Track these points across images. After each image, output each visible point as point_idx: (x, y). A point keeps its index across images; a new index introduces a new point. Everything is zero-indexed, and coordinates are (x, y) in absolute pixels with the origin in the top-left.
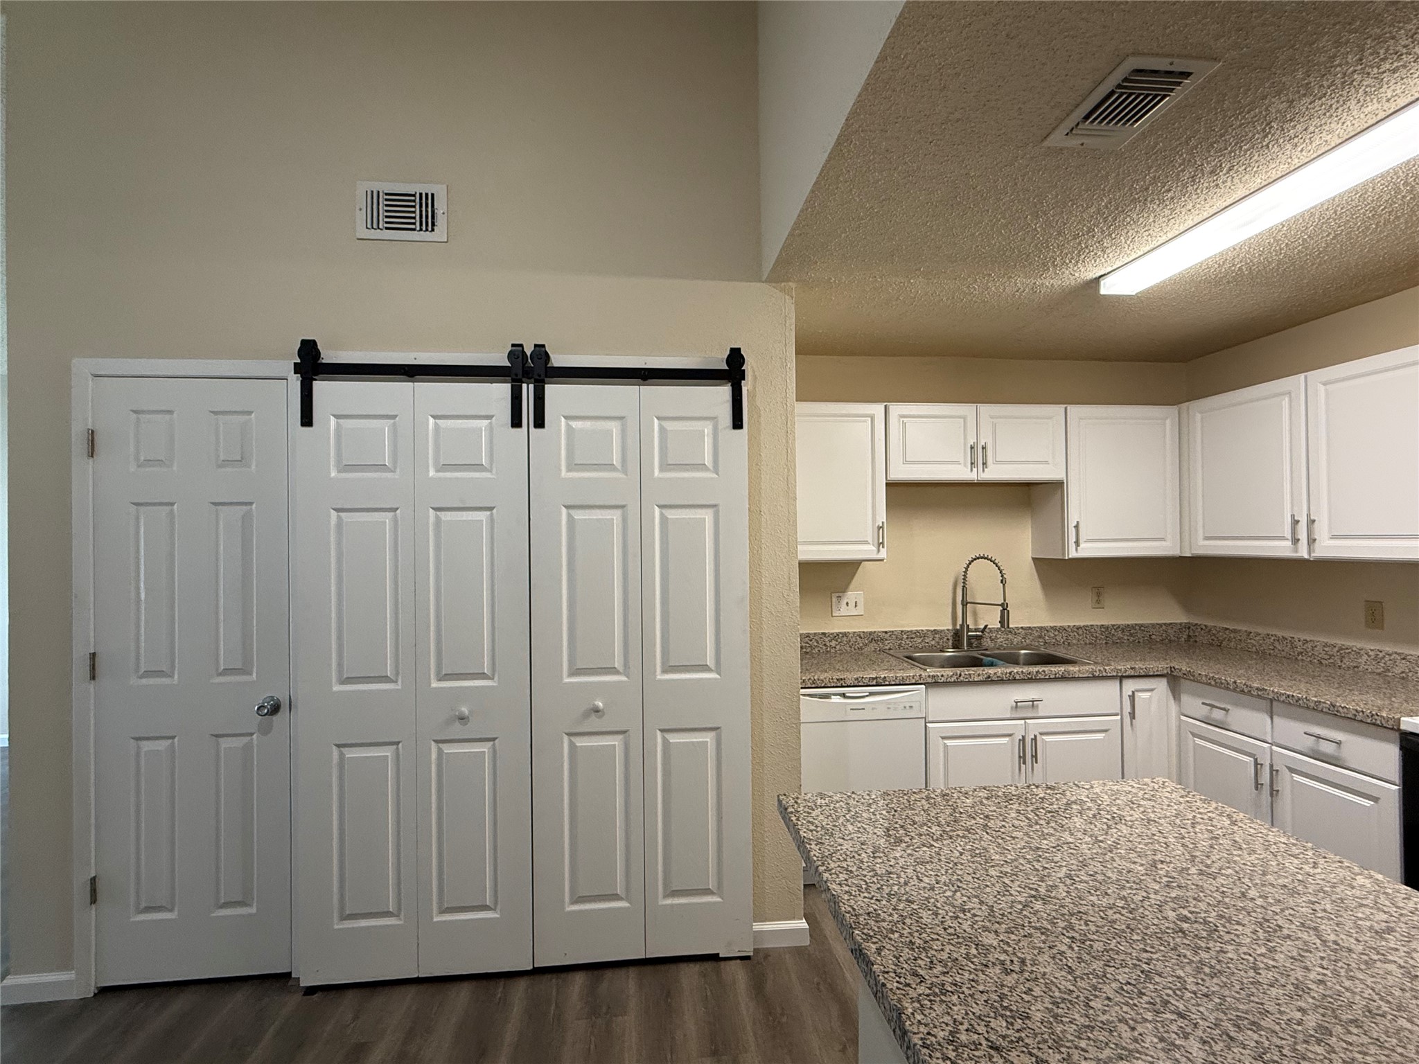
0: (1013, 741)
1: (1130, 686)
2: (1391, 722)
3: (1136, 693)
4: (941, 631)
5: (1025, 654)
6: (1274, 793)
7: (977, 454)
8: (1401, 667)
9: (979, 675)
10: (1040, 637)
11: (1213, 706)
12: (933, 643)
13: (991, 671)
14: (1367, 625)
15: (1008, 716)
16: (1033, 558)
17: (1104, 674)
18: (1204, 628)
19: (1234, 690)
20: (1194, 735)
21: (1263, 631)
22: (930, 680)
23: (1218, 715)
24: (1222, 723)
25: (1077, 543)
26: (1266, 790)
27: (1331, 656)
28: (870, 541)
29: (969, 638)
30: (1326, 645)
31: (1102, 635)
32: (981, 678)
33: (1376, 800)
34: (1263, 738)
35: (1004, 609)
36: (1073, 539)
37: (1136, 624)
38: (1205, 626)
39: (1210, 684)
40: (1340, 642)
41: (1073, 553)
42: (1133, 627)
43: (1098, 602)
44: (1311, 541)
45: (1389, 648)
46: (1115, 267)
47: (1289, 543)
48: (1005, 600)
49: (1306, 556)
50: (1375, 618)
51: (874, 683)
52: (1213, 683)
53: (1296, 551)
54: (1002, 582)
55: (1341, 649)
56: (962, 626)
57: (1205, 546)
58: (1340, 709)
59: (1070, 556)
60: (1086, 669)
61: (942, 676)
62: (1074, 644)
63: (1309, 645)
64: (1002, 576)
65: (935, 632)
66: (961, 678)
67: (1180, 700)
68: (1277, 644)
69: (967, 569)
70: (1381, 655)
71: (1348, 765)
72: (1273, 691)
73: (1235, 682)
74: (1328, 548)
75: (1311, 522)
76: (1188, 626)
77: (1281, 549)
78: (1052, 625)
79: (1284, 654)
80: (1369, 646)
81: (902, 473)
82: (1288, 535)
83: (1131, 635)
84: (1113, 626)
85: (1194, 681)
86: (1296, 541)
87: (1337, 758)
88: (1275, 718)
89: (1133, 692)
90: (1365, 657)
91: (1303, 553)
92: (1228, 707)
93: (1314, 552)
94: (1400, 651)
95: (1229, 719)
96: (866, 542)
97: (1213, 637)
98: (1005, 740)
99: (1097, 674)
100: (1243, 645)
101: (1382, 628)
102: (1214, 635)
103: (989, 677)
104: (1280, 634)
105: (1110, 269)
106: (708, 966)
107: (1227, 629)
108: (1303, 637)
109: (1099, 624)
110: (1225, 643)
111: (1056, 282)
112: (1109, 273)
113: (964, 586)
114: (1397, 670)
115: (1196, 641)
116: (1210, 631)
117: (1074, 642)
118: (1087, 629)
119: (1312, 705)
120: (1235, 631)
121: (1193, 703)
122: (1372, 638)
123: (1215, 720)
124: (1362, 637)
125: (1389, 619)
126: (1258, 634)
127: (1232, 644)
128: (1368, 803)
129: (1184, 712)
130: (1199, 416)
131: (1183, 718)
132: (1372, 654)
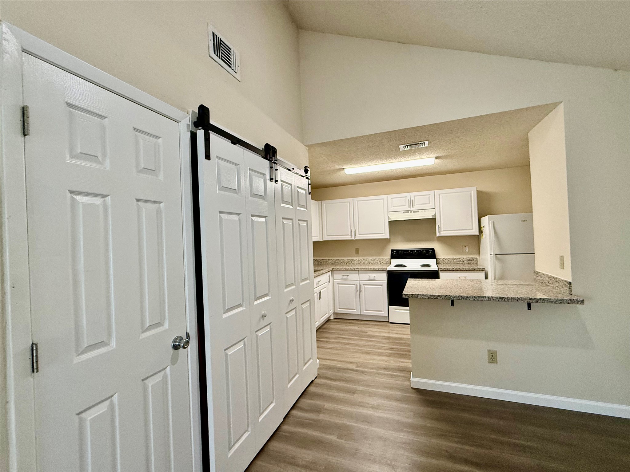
1: (328, 274)
2: (385, 269)
6: (361, 291)
8: (364, 261)
11: (344, 275)
14: (356, 254)
19: (350, 270)
20: (338, 284)
21: (333, 258)
23: (345, 277)
24: (346, 279)
26: (358, 291)
27: (349, 262)
30: (348, 259)
33: (382, 285)
34: (357, 280)
39: (344, 270)
40: (351, 258)
44: (355, 235)
45: (360, 258)
47: (350, 236)
50: (357, 252)
53: (351, 238)
55: (351, 260)
57: (326, 238)
58: (375, 269)
60: (323, 271)
63: (344, 260)
67: (334, 276)
68: (336, 261)
70: (359, 260)
71: (377, 280)
72: (360, 268)
74: (358, 237)
75: (355, 231)
77: (348, 238)
79: (338, 263)
80: (357, 258)
82: (350, 234)
85: (339, 270)
86: (352, 236)
87: (374, 279)
88: (360, 275)
90: (356, 261)
91: (353, 238)
92: (348, 275)
93: (355, 238)
94: (362, 258)
95: (348, 278)
100: (327, 263)
101: (359, 254)
104: (337, 258)
108: (342, 259)
110: (322, 263)
112: (346, 167)
114: (363, 262)
116: (318, 260)
119: (369, 269)
120: (325, 260)
121: (338, 276)
122: (357, 257)
123: (344, 279)
124: (355, 257)
125: (360, 252)
126: (331, 259)
127: (324, 263)
128: (381, 286)
129: (334, 279)
130: (325, 205)
131: (334, 280)
132: (358, 260)
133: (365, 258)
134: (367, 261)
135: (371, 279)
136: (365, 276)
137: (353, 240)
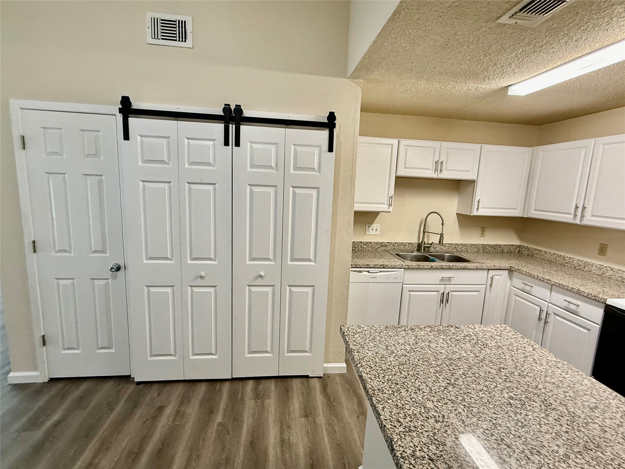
0: (438, 294)
1: (492, 273)
2: (603, 300)
3: (494, 277)
4: (412, 243)
5: (448, 255)
6: (546, 322)
7: (438, 165)
8: (610, 273)
9: (428, 266)
10: (455, 248)
11: (526, 284)
12: (409, 248)
13: (433, 264)
14: (598, 254)
15: (438, 283)
16: (457, 213)
17: (482, 268)
18: (526, 248)
19: (537, 279)
20: (516, 295)
21: (552, 252)
22: (406, 267)
23: (527, 288)
24: (528, 291)
25: (478, 209)
26: (543, 321)
27: (580, 265)
28: (386, 203)
29: (425, 247)
30: (579, 260)
31: (482, 248)
32: (428, 267)
33: (589, 330)
34: (546, 300)
35: (441, 236)
36: (476, 207)
37: (497, 245)
38: (527, 247)
40: (585, 260)
41: (475, 213)
42: (496, 245)
43: (482, 234)
44: (583, 216)
45: (606, 265)
46: (517, 82)
48: (442, 232)
49: (579, 223)
50: (603, 250)
51: (382, 267)
52: (528, 275)
53: (575, 220)
54: (442, 224)
55: (585, 263)
56: (422, 242)
57: (534, 214)
58: (582, 292)
59: (474, 215)
60: (474, 265)
61: (412, 265)
62: (469, 252)
63: (571, 260)
64: (442, 222)
65: (410, 243)
66: (420, 267)
67: (512, 280)
68: (557, 258)
69: (427, 217)
70: (602, 267)
71: (580, 315)
72: (554, 281)
73: (538, 276)
74: (589, 220)
75: (584, 208)
76: (519, 246)
77: (568, 218)
78: (461, 243)
79: (560, 262)
80: (597, 263)
81: (403, 172)
82: (573, 212)
83: (495, 249)
84: (487, 245)
85: (520, 273)
86: (575, 215)
87: (576, 312)
88: (552, 292)
89: (493, 276)
90: (595, 267)
92: (533, 285)
93: (582, 221)
94: (610, 266)
95: (532, 291)
96: (384, 204)
97: (530, 252)
98: (435, 293)
99: (478, 268)
100: (542, 257)
101: (605, 256)
102: (531, 251)
103: (432, 267)
104: (560, 254)
105: (515, 82)
106: (304, 380)
107: (536, 249)
108: (569, 256)
109: (481, 243)
110: (534, 255)
111: (488, 87)
112: (514, 84)
113: (425, 225)
114: (608, 274)
115: (522, 253)
116: (529, 249)
117: (470, 251)
118: (476, 246)
119: (570, 289)
120: (540, 250)
121: (518, 282)
122: (599, 260)
123: (526, 290)
124: (595, 258)
125: (609, 252)
126: (550, 253)
127: (538, 256)
128: (585, 331)
129: (513, 285)
130: (541, 153)
131: (512, 287)
132: (598, 266)
133: (616, 267)
134: (618, 275)
135: (570, 309)
136: (559, 298)
137: (579, 225)
